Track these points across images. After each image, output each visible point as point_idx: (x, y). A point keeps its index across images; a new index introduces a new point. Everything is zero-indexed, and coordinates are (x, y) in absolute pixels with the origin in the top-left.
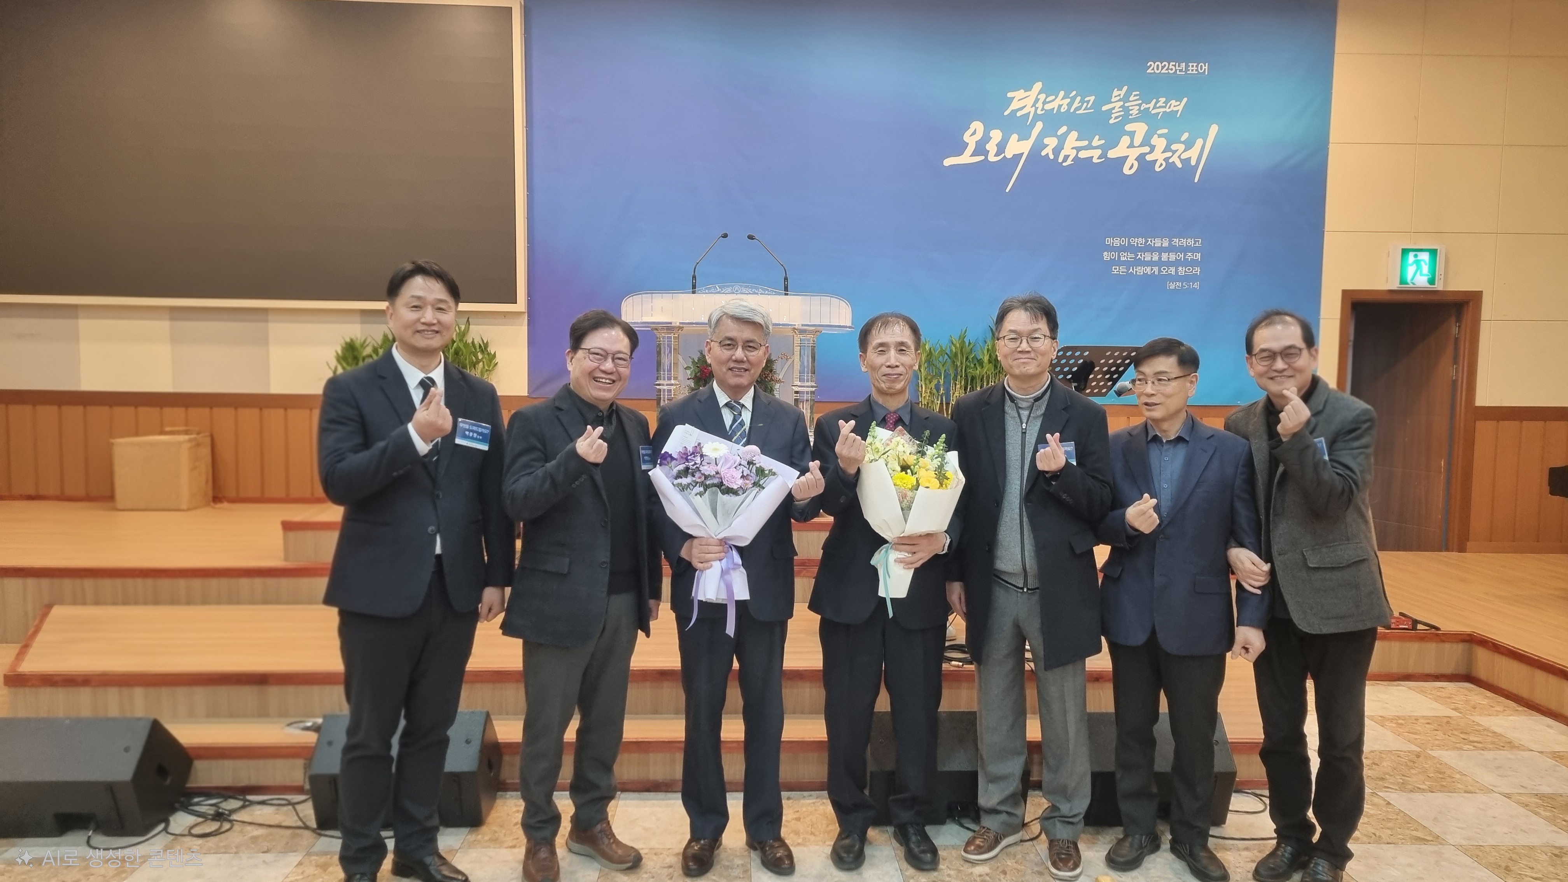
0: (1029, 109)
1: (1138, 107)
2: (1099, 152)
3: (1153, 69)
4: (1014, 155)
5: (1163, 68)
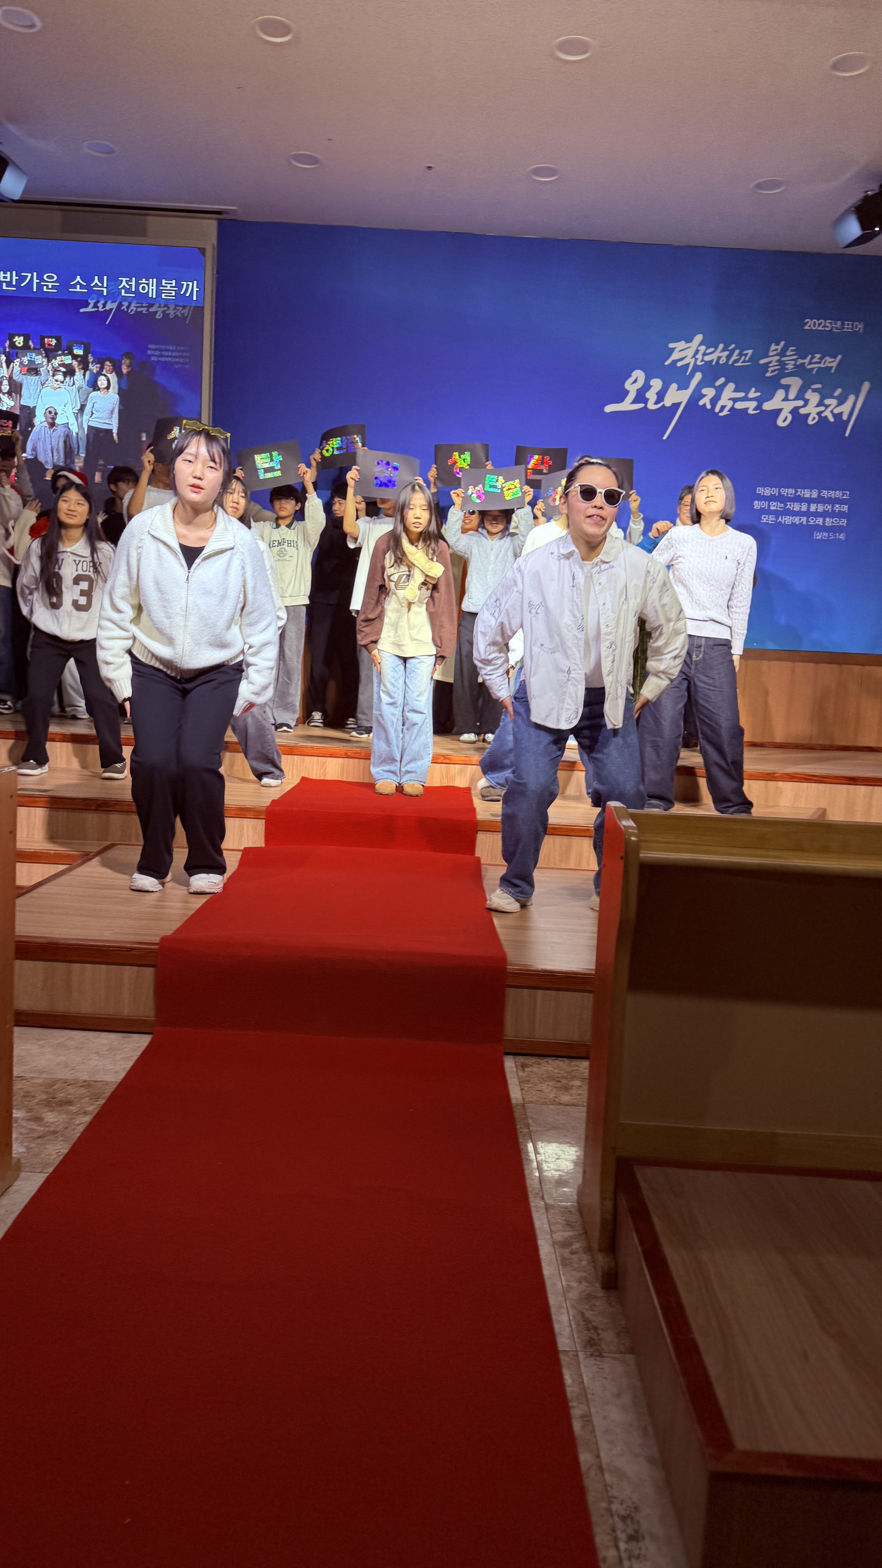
0: (689, 360)
1: (793, 362)
2: (755, 404)
3: (810, 326)
4: (673, 404)
5: (819, 325)
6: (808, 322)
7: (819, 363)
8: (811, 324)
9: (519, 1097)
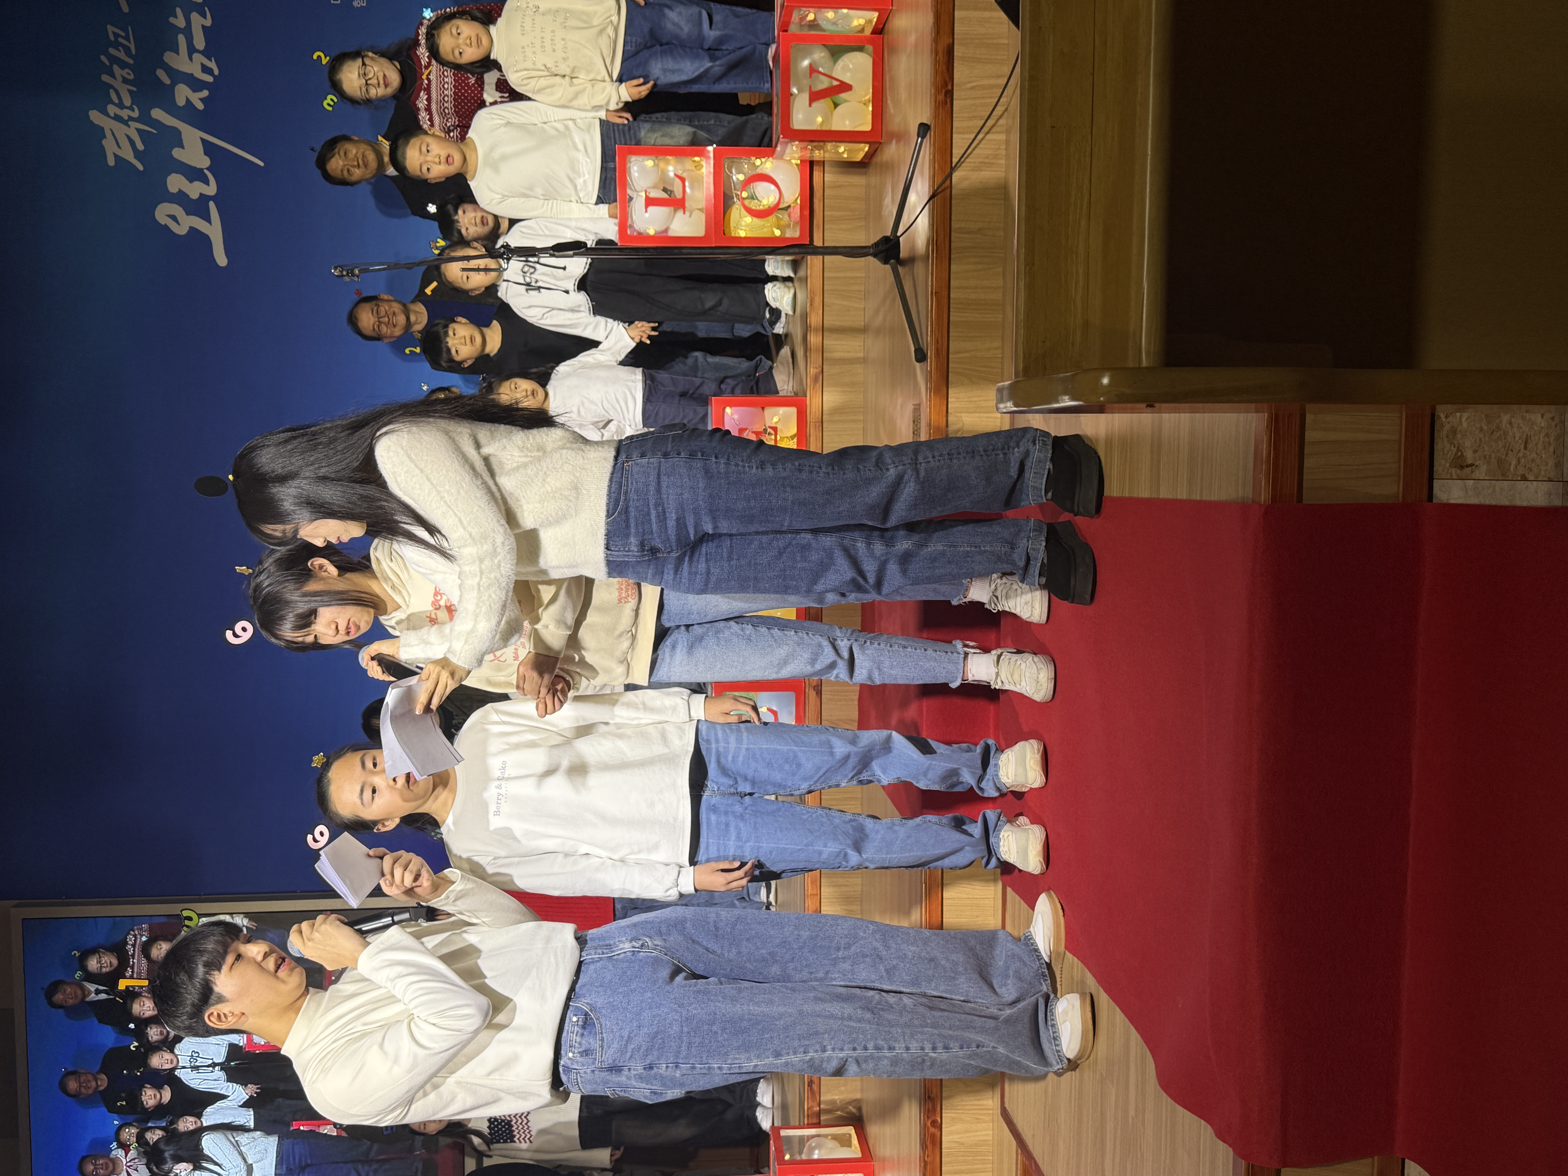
0: (132, 130)
2: (195, 16)
4: (206, 152)
9: (1544, 487)
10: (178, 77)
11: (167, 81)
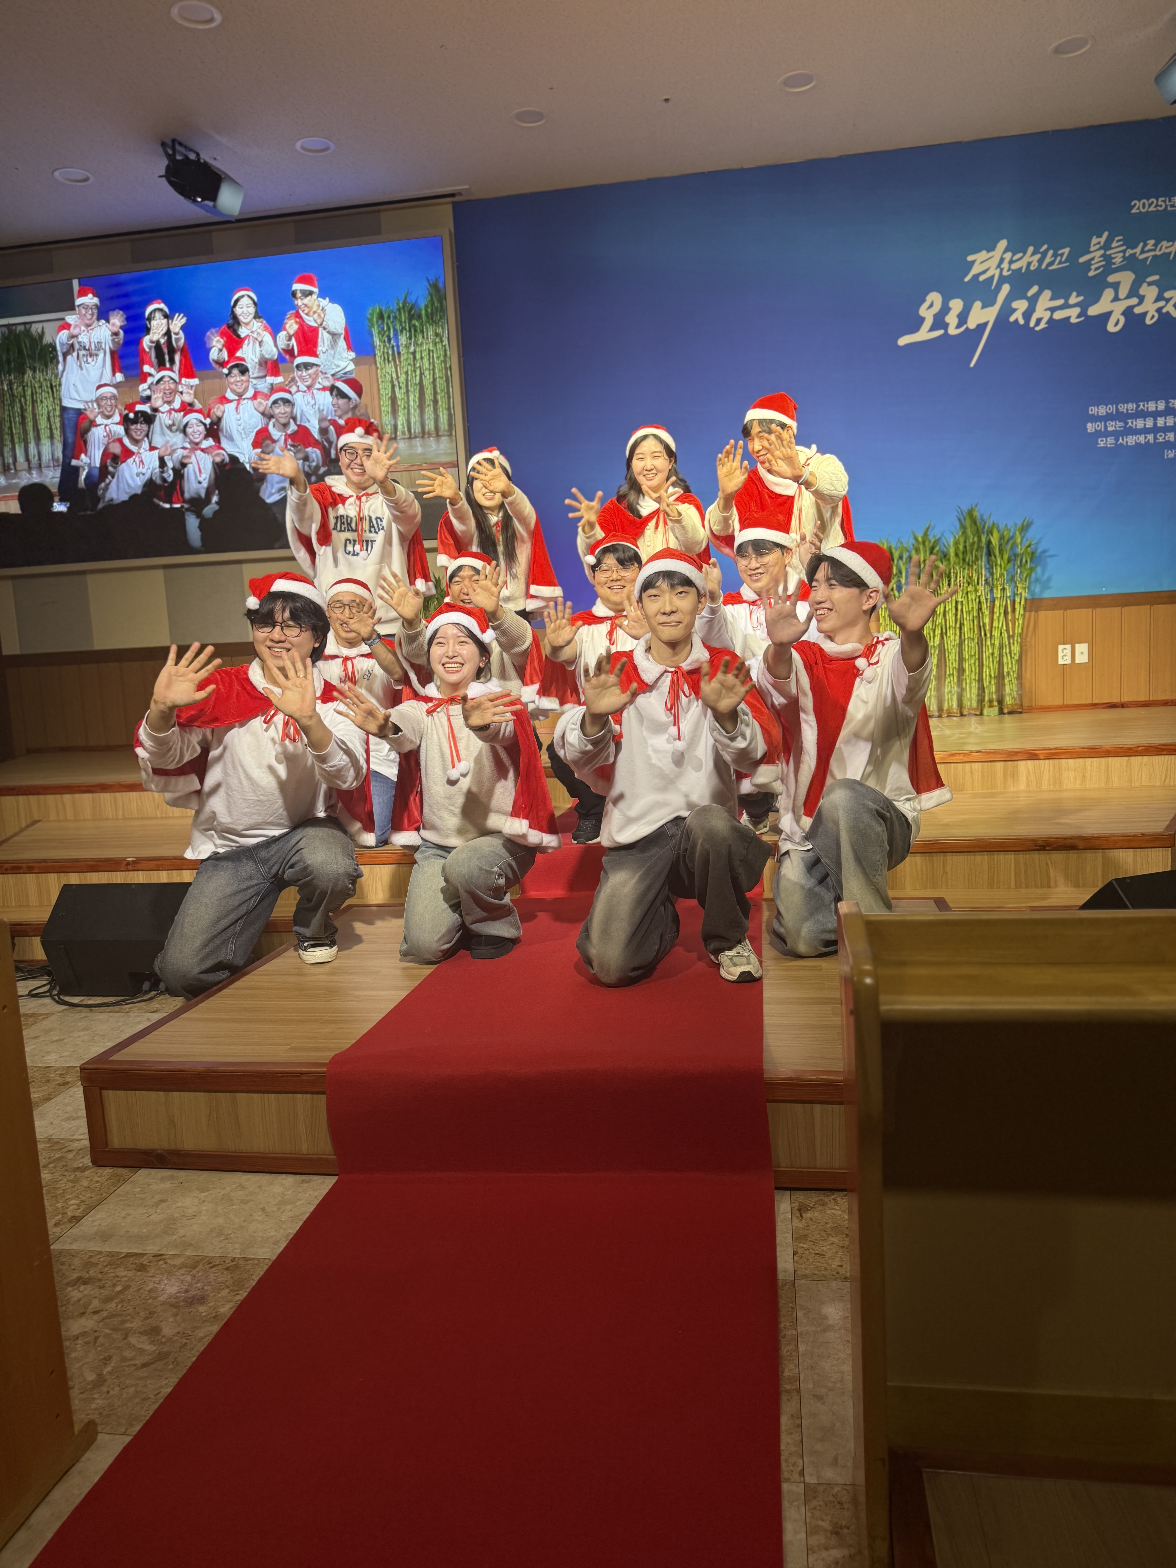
0: (994, 272)
1: (1121, 254)
2: (1077, 310)
3: (1138, 208)
4: (979, 326)
5: (1150, 205)
6: (1135, 204)
7: (1155, 250)
8: (1139, 206)
9: (790, 1267)
10: (1033, 302)
11: (1030, 293)
